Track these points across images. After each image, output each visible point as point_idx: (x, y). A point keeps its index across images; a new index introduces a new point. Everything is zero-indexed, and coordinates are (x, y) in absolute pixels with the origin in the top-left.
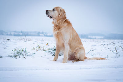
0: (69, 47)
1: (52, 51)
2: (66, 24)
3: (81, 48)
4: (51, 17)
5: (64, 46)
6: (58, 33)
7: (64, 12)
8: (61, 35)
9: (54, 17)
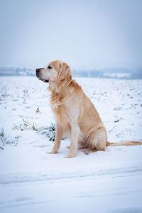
0: (78, 129)
1: (48, 131)
2: (72, 90)
3: (99, 128)
4: (47, 81)
5: (70, 128)
6: (59, 106)
7: (68, 67)
8: (65, 108)
9: (52, 79)
